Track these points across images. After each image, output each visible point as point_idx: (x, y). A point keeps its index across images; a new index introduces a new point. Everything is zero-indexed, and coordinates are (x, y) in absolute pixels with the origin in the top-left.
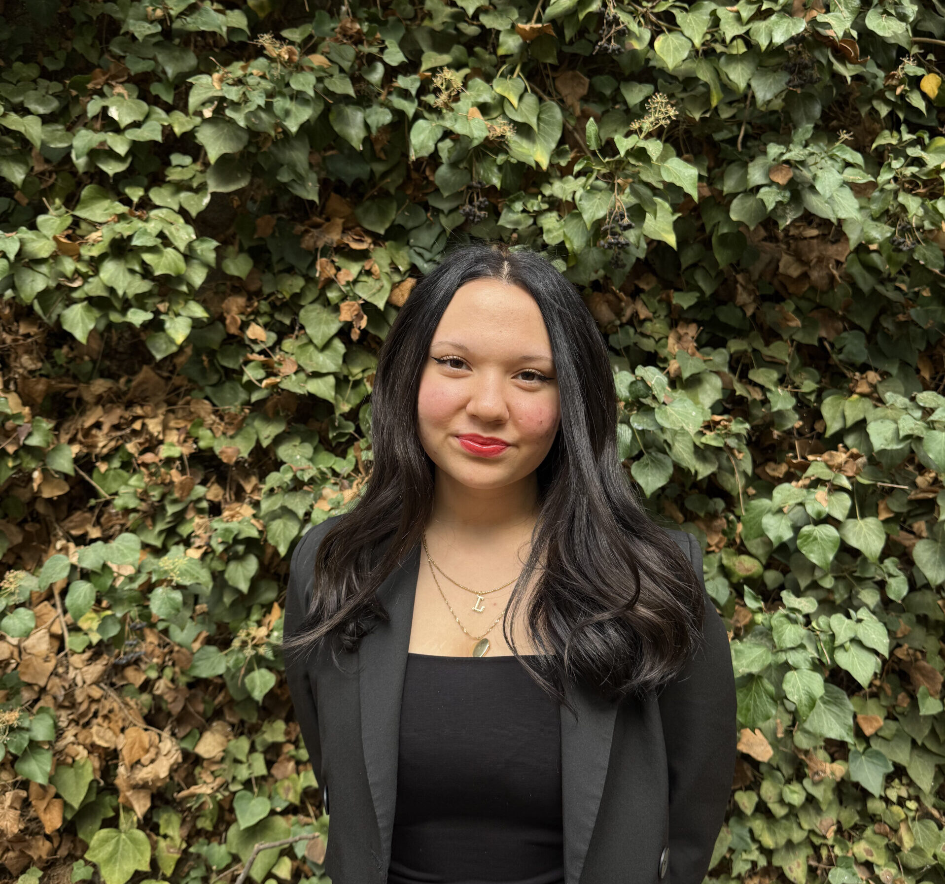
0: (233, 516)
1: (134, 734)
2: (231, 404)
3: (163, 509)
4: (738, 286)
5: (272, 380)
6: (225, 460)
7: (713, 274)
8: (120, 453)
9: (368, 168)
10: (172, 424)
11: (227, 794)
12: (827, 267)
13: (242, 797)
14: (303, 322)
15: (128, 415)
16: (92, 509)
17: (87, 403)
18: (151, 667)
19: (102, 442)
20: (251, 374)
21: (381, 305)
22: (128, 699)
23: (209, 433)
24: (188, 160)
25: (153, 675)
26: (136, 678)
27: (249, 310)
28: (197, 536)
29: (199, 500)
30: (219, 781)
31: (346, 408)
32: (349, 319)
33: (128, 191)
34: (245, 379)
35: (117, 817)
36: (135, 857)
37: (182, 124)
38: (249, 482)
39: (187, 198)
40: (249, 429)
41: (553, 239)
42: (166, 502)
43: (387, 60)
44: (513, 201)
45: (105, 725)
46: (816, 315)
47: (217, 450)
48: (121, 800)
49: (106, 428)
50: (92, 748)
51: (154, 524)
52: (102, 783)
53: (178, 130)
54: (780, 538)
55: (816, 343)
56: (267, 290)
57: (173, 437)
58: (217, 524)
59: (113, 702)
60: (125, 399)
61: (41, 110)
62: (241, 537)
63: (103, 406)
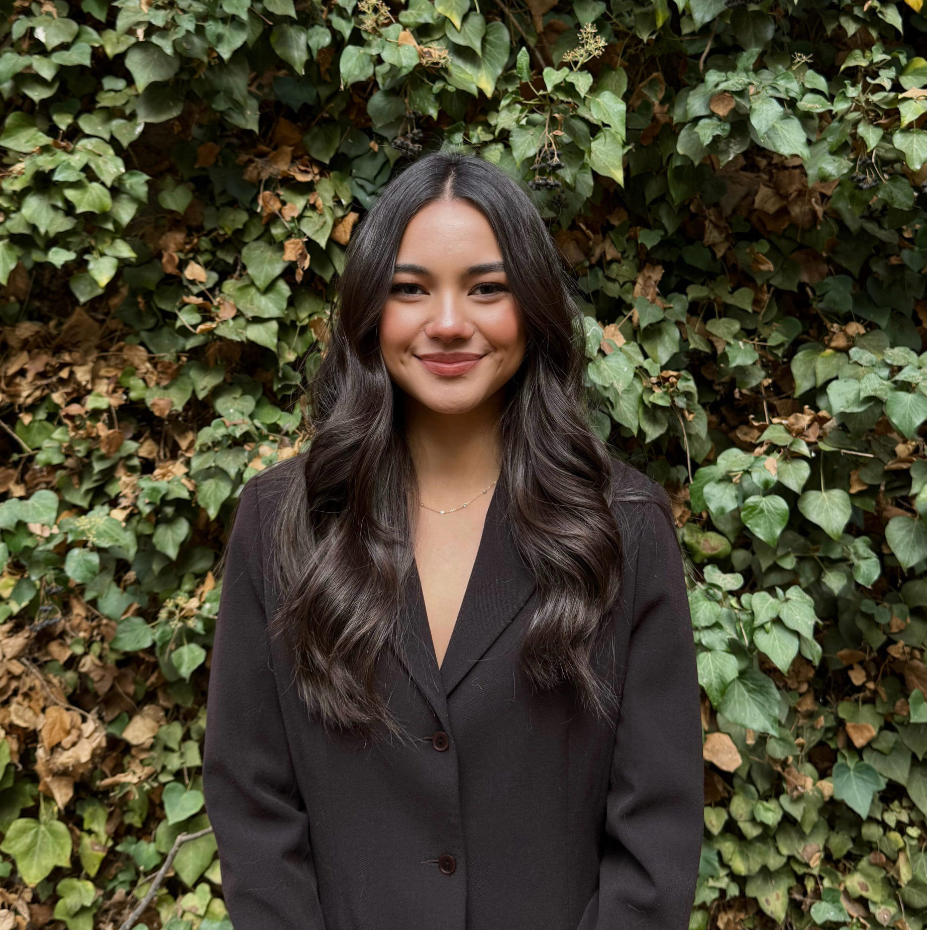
0: (164, 475)
1: (55, 714)
2: (168, 351)
3: (90, 466)
4: (707, 223)
5: (209, 325)
6: (157, 414)
8: (46, 404)
9: (313, 93)
10: (103, 372)
11: (155, 785)
12: (810, 201)
13: (173, 790)
14: (244, 261)
15: (54, 362)
16: (15, 464)
17: (13, 348)
18: (77, 642)
19: (26, 392)
20: (186, 318)
21: (323, 243)
22: (51, 676)
23: (141, 382)
24: (122, 83)
25: (79, 650)
26: (59, 653)
27: (188, 247)
28: (125, 496)
29: (130, 457)
30: (147, 770)
31: (291, 357)
32: (293, 259)
33: (56, 118)
34: (178, 324)
35: (37, 807)
36: (54, 851)
37: (115, 45)
38: (186, 437)
39: (119, 127)
40: (185, 379)
42: (93, 458)
45: (26, 703)
46: (798, 256)
47: (149, 402)
48: (41, 787)
49: (30, 376)
50: (10, 729)
51: (81, 482)
52: (20, 767)
53: (110, 51)
55: (795, 290)
56: (208, 226)
57: (103, 387)
58: (146, 483)
59: (35, 679)
60: (54, 343)
62: (170, 497)
63: (29, 352)
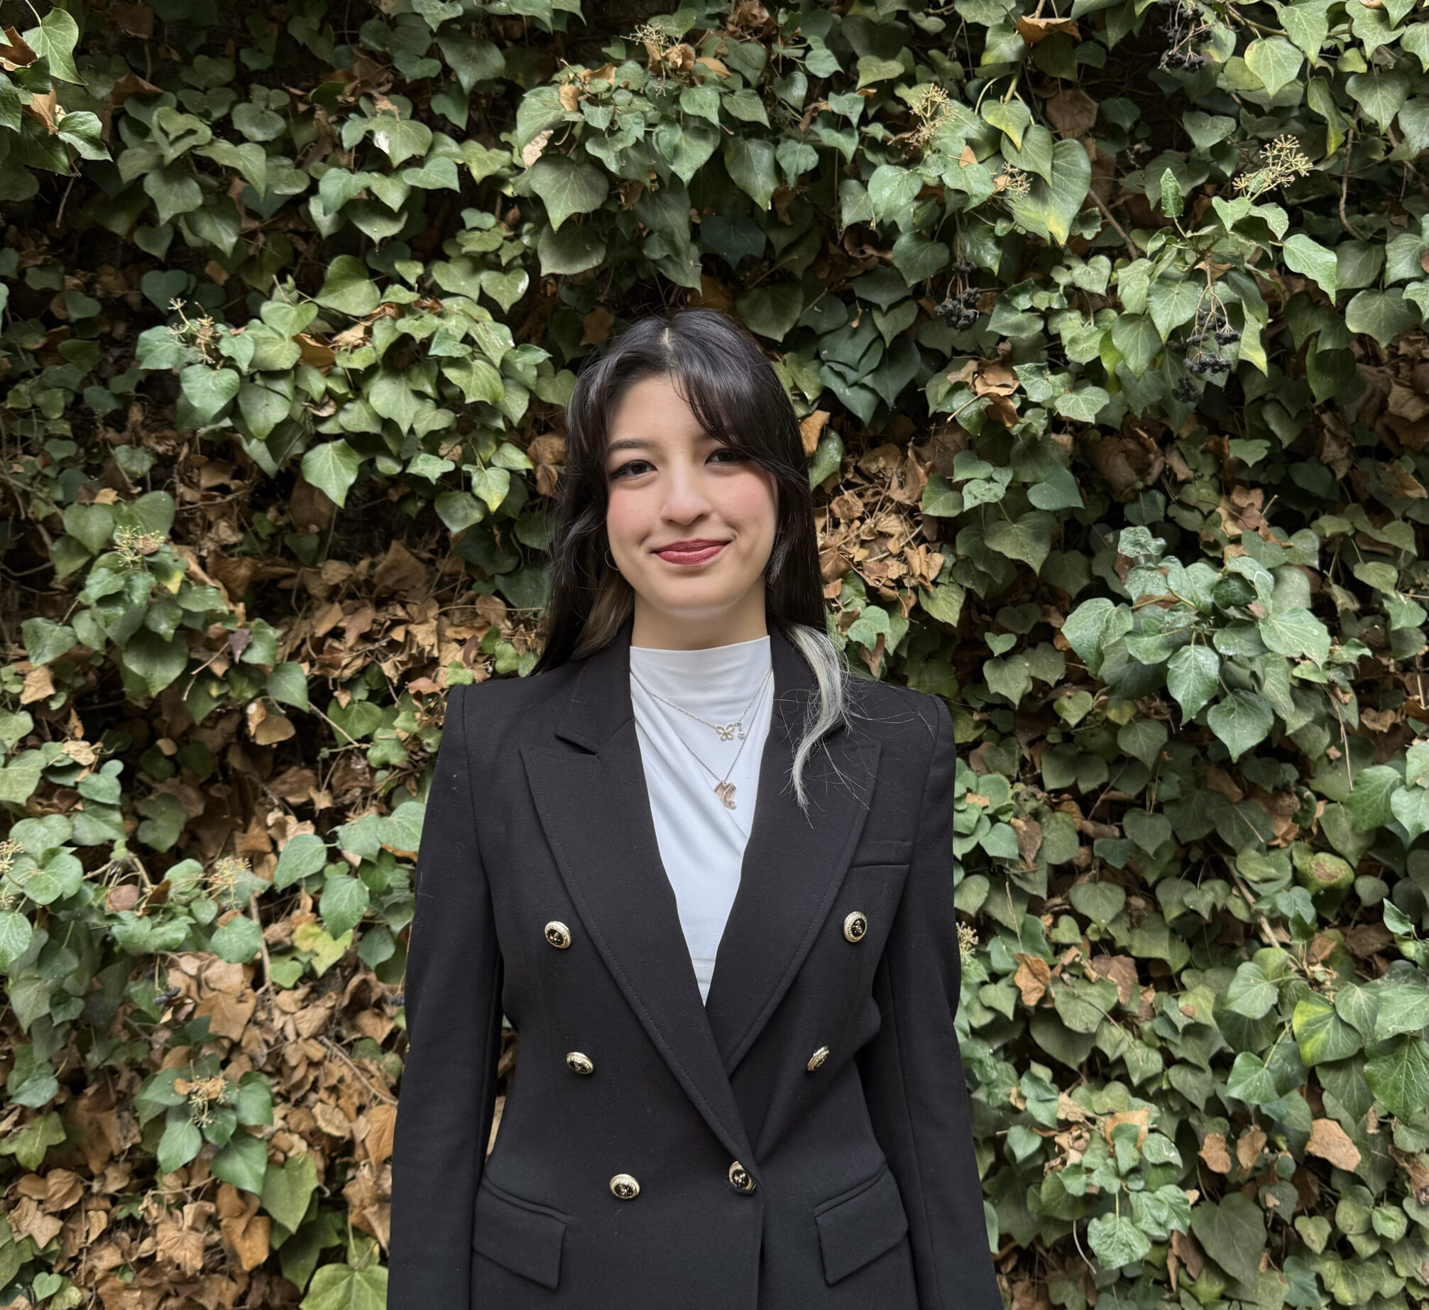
1: (383, 1117)
4: (1325, 432)
7: (1294, 414)
8: (371, 678)
9: (763, 239)
10: (450, 633)
15: (383, 618)
16: (325, 763)
17: (315, 598)
19: (345, 659)
22: (365, 1062)
23: (509, 648)
24: (489, 220)
26: (376, 1029)
37: (482, 163)
41: (1080, 354)
43: (812, 69)
44: (1016, 294)
45: (332, 1102)
48: (351, 1221)
49: (350, 638)
50: (314, 1137)
51: (419, 788)
52: (327, 1193)
53: (477, 173)
54: (1420, 826)
57: (453, 655)
59: (344, 1068)
60: (376, 595)
61: (260, 136)
63: (342, 604)
